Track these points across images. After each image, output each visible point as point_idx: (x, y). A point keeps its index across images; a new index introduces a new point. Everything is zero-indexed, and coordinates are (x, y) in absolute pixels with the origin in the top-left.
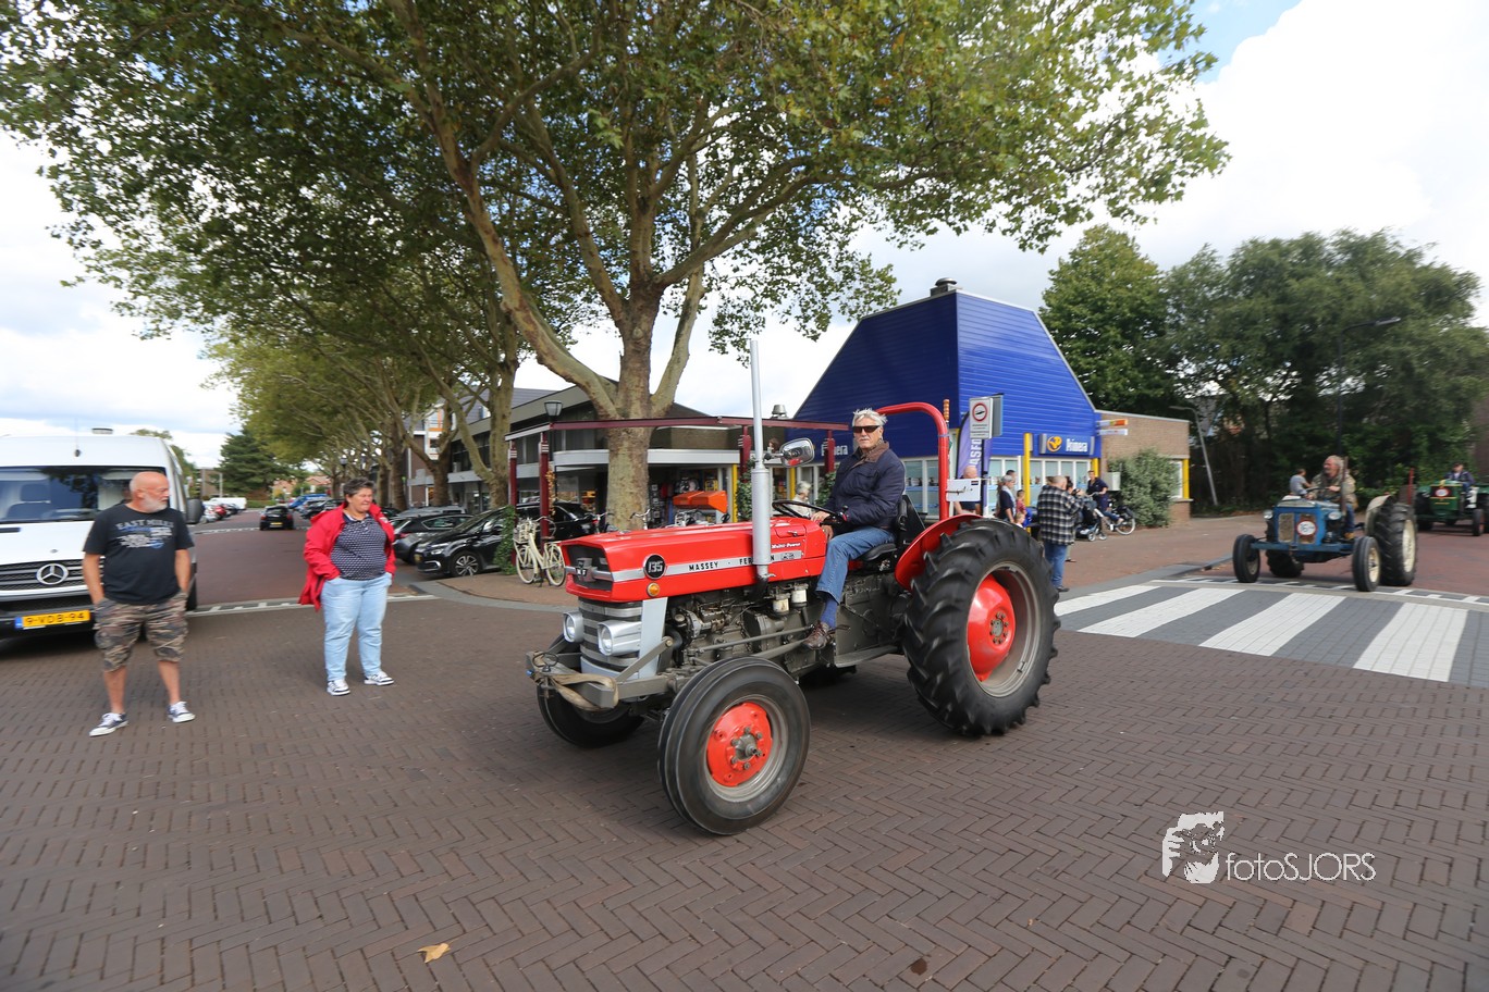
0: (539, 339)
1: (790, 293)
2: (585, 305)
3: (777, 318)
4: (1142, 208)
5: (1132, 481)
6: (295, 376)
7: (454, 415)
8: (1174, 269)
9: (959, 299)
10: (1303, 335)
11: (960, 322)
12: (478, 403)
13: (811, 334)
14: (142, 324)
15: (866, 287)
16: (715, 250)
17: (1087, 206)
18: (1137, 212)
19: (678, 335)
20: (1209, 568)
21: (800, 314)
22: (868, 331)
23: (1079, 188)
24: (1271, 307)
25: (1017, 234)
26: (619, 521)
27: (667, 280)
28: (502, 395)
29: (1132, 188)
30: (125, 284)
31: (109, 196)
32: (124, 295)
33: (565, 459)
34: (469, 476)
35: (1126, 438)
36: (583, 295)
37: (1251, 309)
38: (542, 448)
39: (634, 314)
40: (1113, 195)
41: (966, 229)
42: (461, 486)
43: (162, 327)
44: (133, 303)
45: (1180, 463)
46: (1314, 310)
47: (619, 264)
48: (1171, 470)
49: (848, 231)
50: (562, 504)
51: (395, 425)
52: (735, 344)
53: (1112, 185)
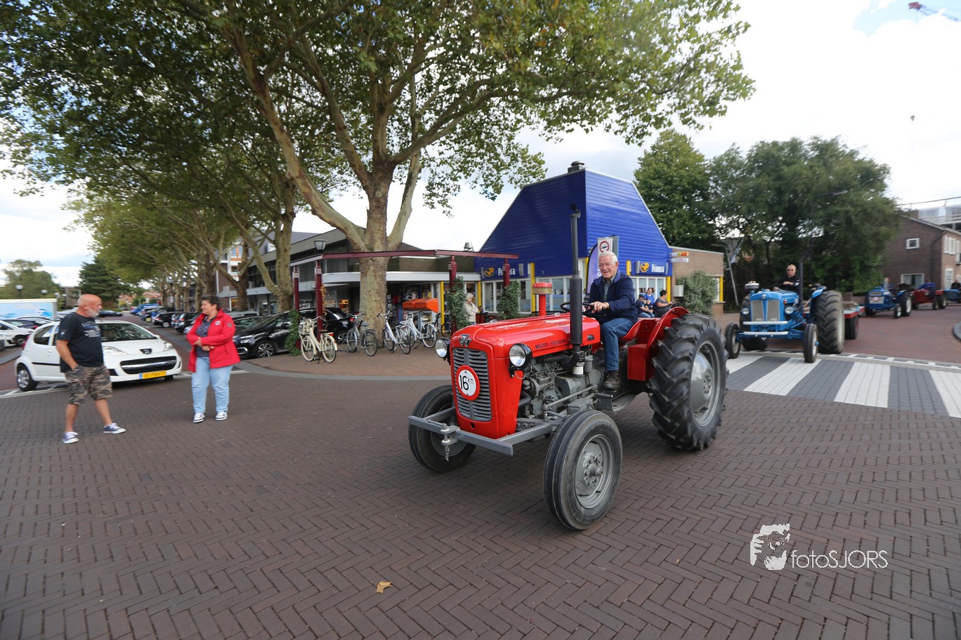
0: (313, 198)
1: (477, 169)
2: (339, 176)
3: (469, 186)
4: (701, 119)
5: (691, 291)
6: (134, 222)
7: (250, 250)
8: (714, 158)
9: (587, 175)
10: (790, 200)
11: (588, 190)
12: (266, 240)
13: (490, 196)
14: (22, 185)
15: (525, 166)
16: (430, 139)
18: (698, 122)
19: (405, 196)
21: (483, 183)
22: (527, 195)
23: (663, 105)
24: (772, 183)
25: (624, 134)
26: (368, 319)
27: (398, 159)
28: (285, 236)
29: (696, 107)
30: (8, 156)
33: (330, 279)
35: (687, 264)
36: (337, 169)
37: (760, 184)
38: (317, 271)
39: (375, 182)
40: (683, 111)
41: (592, 130)
45: (718, 279)
46: (796, 185)
47: (362, 149)
48: (713, 284)
49: (513, 130)
51: (207, 256)
52: (440, 202)
53: (683, 104)
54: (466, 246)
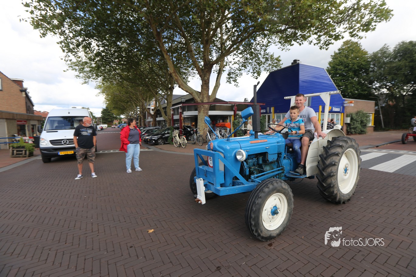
0: (179, 81)
1: (250, 65)
2: (192, 71)
3: (246, 73)
4: (361, 34)
5: (354, 120)
6: (117, 93)
7: (157, 102)
9: (300, 65)
11: (300, 72)
12: (164, 98)
13: (255, 77)
14: (82, 81)
15: (272, 63)
16: (228, 54)
17: (342, 34)
18: (359, 35)
19: (217, 79)
20: (377, 147)
21: (252, 71)
22: (272, 76)
23: (340, 29)
24: (407, 64)
25: (319, 45)
26: (201, 131)
27: (214, 63)
28: (170, 97)
29: (358, 28)
30: (78, 70)
31: (73, 48)
32: (77, 73)
33: (187, 114)
34: (162, 119)
35: (353, 107)
36: (191, 68)
37: (400, 65)
38: (180, 111)
39: (205, 73)
40: (351, 30)
41: (303, 44)
42: (160, 121)
43: (86, 81)
44: (79, 75)
45: (371, 114)
47: (201, 59)
48: (368, 117)
49: (267, 46)
50: (186, 126)
51: (143, 105)
52: (233, 81)
53: (351, 27)
54: (245, 99)
